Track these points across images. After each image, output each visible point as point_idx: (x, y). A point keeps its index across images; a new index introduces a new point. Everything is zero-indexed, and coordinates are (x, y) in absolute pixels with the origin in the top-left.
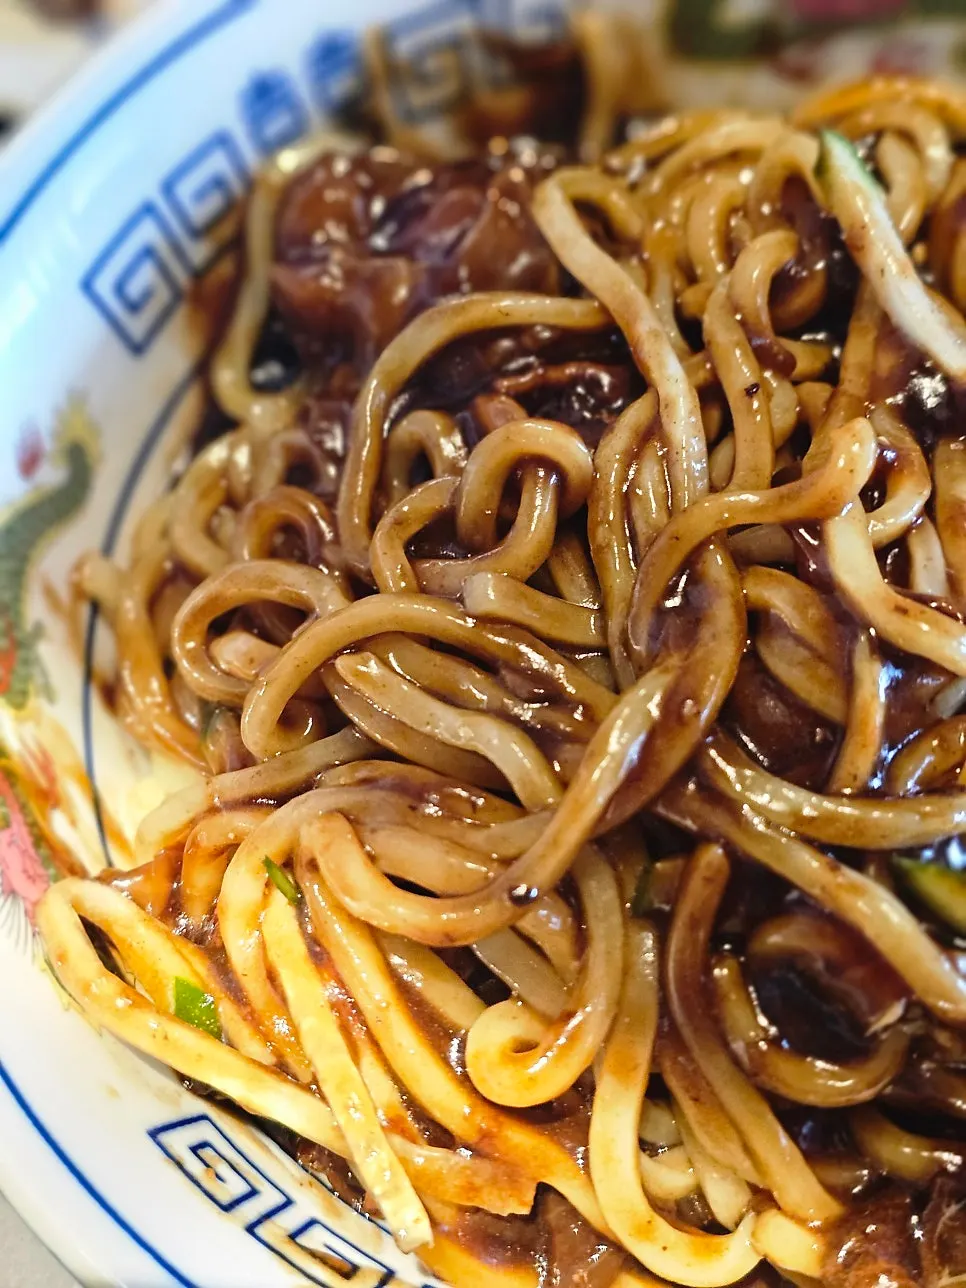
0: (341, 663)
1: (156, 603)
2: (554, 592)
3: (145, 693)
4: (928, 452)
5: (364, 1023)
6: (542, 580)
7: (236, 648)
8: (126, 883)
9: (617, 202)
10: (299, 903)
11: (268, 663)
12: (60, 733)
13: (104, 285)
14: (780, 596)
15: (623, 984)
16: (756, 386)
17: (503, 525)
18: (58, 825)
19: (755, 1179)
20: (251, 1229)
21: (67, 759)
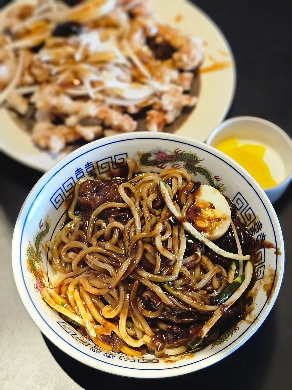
0: (86, 256)
1: (58, 248)
2: (118, 247)
3: (57, 261)
4: (172, 228)
5: (88, 308)
6: (117, 245)
7: (71, 254)
8: (53, 289)
9: (132, 188)
10: (79, 291)
11: (76, 256)
12: (43, 267)
13: (53, 200)
14: (148, 248)
15: (124, 301)
16: (149, 217)
17: (111, 237)
18: (43, 280)
19: (143, 330)
20: (71, 335)
21: (44, 271)
